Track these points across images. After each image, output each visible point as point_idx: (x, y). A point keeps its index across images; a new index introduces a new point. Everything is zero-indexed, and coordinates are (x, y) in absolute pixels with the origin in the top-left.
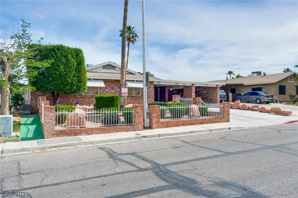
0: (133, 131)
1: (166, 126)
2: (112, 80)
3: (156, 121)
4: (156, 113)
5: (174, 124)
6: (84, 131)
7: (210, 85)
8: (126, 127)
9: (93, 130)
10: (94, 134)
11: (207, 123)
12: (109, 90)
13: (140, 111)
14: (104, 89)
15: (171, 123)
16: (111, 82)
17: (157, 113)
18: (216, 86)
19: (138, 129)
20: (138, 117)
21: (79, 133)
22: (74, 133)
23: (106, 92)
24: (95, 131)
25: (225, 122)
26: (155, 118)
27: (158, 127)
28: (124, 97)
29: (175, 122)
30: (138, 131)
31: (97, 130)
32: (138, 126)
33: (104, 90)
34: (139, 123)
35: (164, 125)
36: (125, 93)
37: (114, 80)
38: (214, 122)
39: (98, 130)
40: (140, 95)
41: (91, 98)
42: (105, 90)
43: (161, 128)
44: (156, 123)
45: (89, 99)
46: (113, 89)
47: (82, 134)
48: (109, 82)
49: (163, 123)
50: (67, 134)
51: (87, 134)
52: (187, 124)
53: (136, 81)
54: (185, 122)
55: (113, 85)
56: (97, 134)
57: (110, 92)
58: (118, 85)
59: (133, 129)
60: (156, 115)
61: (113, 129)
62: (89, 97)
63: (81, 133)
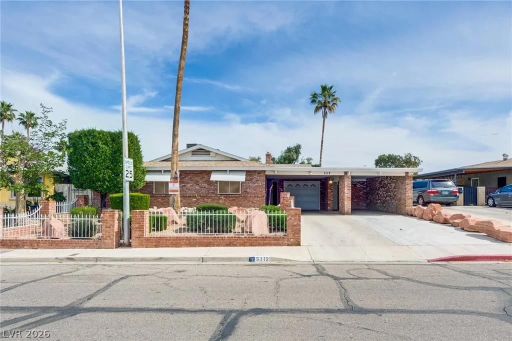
0: (98, 248)
1: (154, 244)
2: (195, 171)
3: (138, 236)
4: (136, 223)
5: (171, 242)
6: (27, 243)
7: (383, 172)
8: (87, 241)
9: (39, 243)
10: (40, 248)
11: (243, 245)
12: (191, 186)
13: (109, 218)
14: (183, 184)
15: (166, 240)
16: (194, 173)
17: (138, 223)
18: (404, 175)
19: (106, 247)
20: (106, 227)
21: (21, 245)
22: (15, 245)
23: (187, 189)
24: (42, 244)
25: (288, 245)
26: (136, 231)
27: (141, 245)
28: (172, 196)
29: (174, 240)
30: (106, 248)
31: (45, 243)
32: (106, 241)
33: (183, 186)
34: (107, 236)
35: (151, 242)
36: (174, 191)
37: (198, 171)
38: (259, 245)
39: (47, 243)
40: (240, 193)
41: (165, 197)
42: (185, 186)
43: (147, 247)
44: (138, 239)
45: (163, 198)
46: (197, 183)
47: (25, 247)
48: (191, 174)
49: (150, 240)
50: (7, 245)
51: (32, 247)
52: (199, 245)
53: (229, 171)
54: (194, 240)
55: (198, 179)
56: (45, 248)
57: (192, 189)
58: (204, 178)
59: (98, 245)
60: (137, 226)
61: (67, 243)
62: (162, 195)
63: (24, 245)
